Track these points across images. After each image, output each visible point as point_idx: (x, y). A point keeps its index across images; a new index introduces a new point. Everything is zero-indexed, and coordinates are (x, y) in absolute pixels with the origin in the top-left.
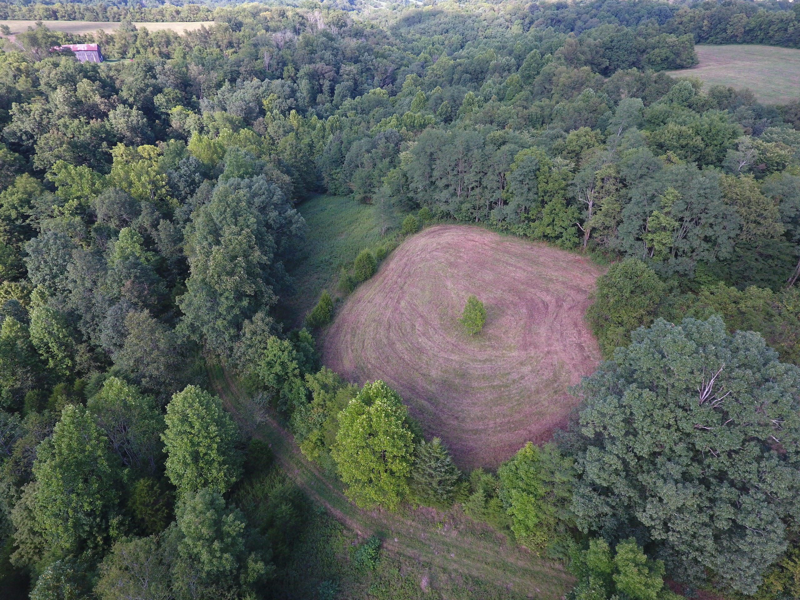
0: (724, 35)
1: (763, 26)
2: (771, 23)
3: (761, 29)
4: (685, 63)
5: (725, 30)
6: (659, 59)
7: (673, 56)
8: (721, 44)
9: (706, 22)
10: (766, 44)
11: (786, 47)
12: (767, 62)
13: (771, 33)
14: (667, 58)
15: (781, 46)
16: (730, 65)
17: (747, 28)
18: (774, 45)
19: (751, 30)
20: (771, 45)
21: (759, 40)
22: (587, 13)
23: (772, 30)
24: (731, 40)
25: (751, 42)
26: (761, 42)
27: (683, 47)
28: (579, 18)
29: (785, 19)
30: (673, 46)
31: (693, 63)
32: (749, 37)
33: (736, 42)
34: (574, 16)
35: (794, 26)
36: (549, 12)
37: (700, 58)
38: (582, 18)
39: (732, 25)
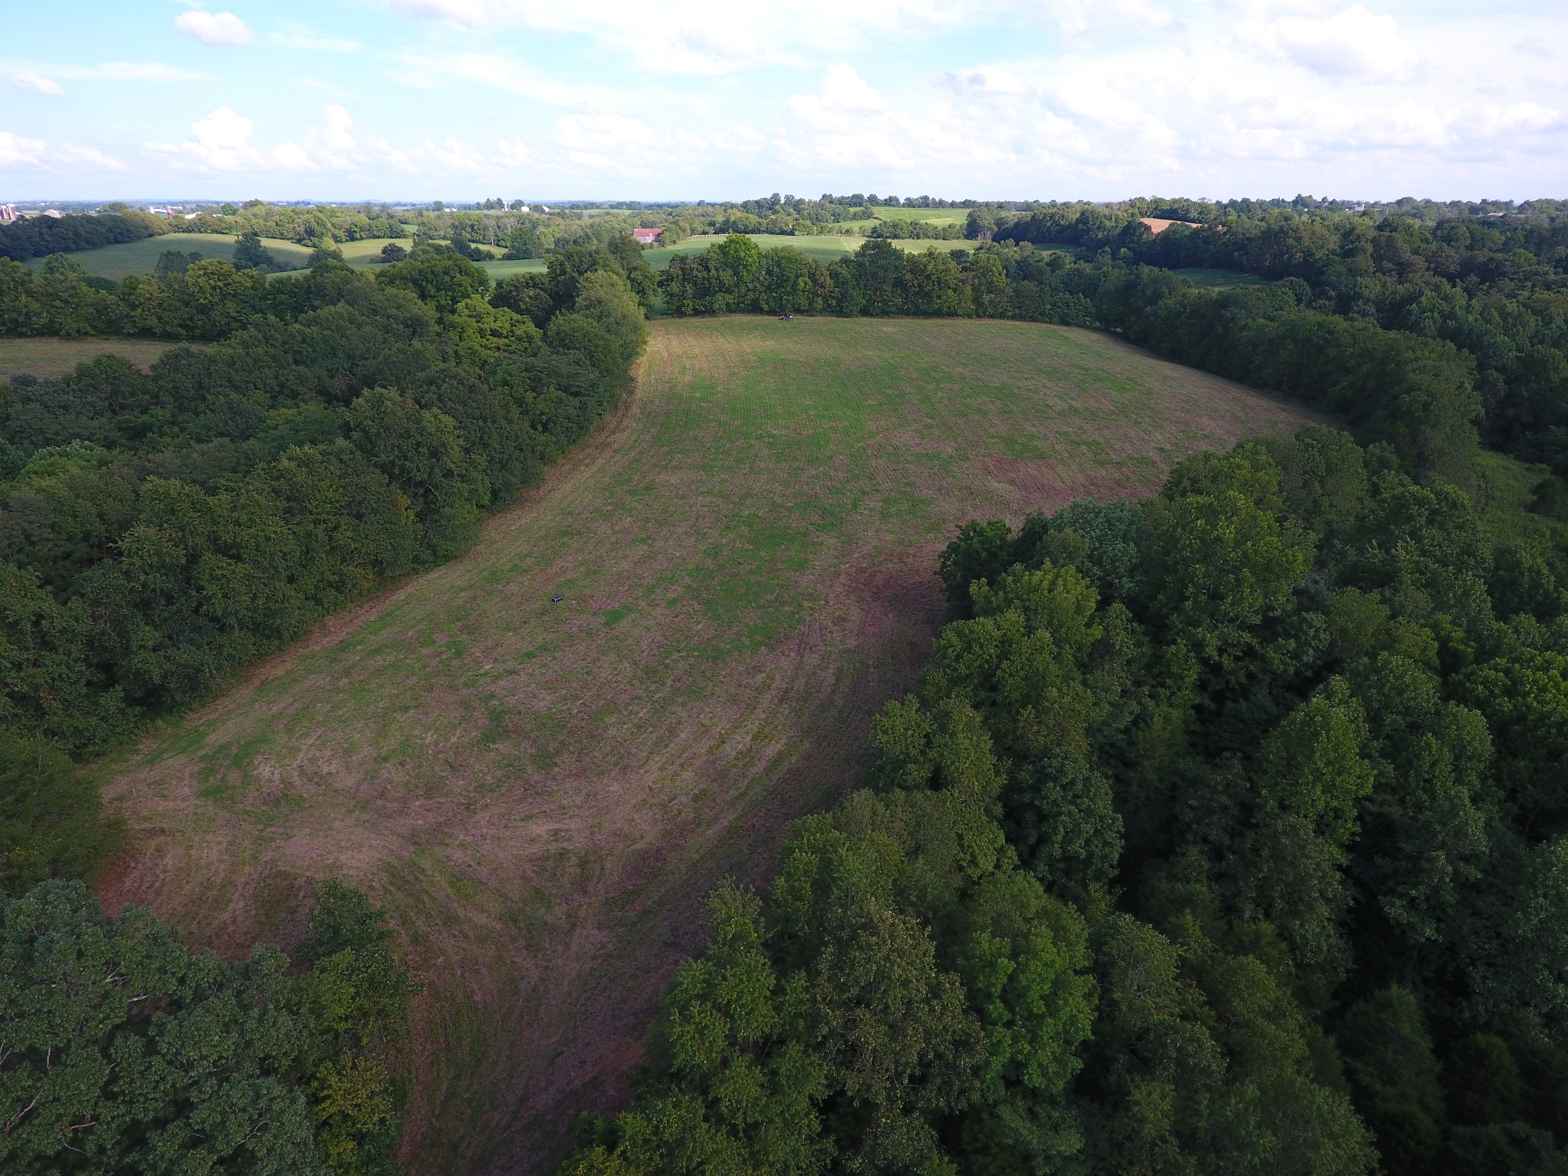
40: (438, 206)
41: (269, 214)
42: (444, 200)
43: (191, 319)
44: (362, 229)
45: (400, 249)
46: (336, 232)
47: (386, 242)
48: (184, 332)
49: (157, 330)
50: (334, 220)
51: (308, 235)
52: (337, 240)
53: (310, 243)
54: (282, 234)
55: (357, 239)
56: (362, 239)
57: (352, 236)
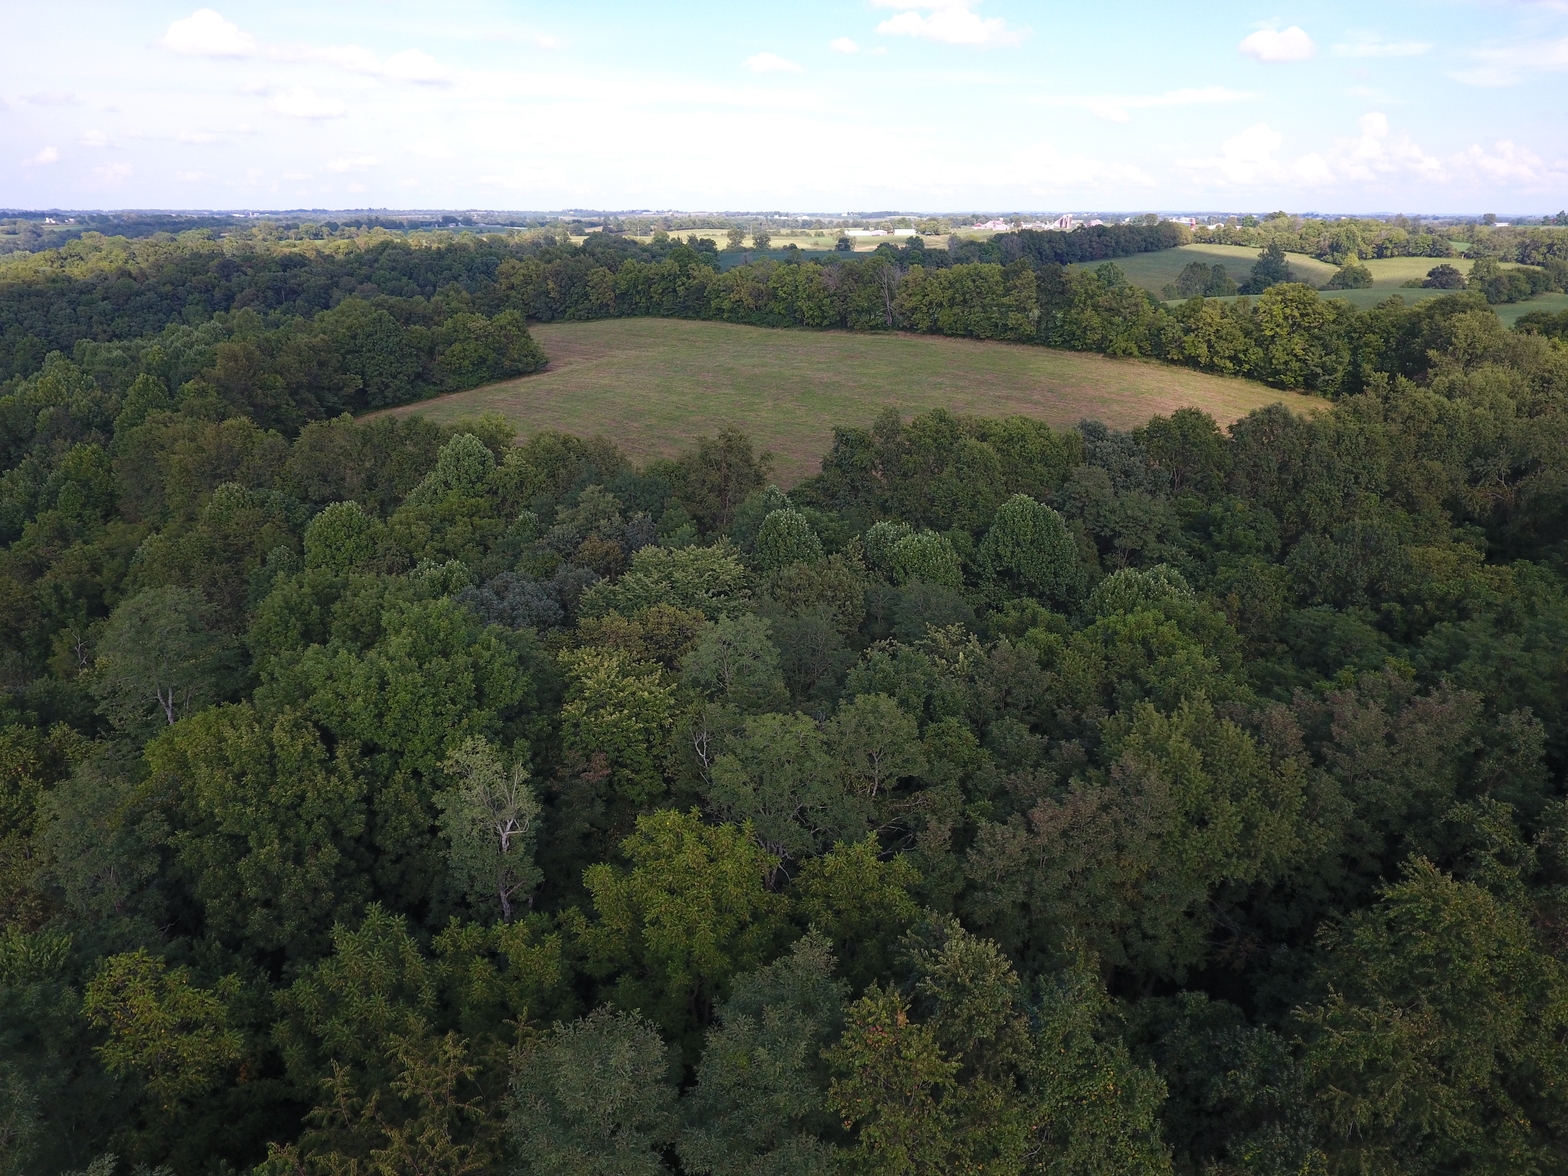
0: (587, 304)
1: (640, 288)
2: (649, 282)
3: (638, 292)
4: (520, 366)
5: (586, 296)
6: (467, 362)
7: (493, 356)
8: (588, 319)
9: (551, 285)
10: (655, 316)
11: (686, 318)
12: (661, 349)
13: (656, 298)
14: (483, 360)
15: (680, 317)
16: (604, 360)
17: (618, 292)
18: (667, 316)
19: (624, 294)
20: (663, 316)
21: (643, 310)
22: (352, 275)
23: (655, 292)
24: (600, 313)
25: (632, 314)
26: (647, 313)
27: (505, 336)
28: (337, 285)
29: (666, 273)
30: (486, 337)
31: (537, 365)
32: (626, 306)
33: (608, 316)
34: (323, 281)
35: (683, 284)
36: (265, 276)
37: (547, 352)
38: (341, 284)
39: (593, 288)
40: (1489, 219)
41: (1291, 227)
42: (1498, 212)
43: (1245, 352)
44: (1396, 246)
45: (1454, 272)
46: (1364, 247)
47: (1437, 262)
48: (1231, 365)
49: (1203, 360)
50: (1366, 235)
51: (1333, 250)
52: (1362, 256)
53: (1331, 259)
54: (1302, 248)
55: (1386, 257)
56: (1392, 256)
57: (1380, 253)
